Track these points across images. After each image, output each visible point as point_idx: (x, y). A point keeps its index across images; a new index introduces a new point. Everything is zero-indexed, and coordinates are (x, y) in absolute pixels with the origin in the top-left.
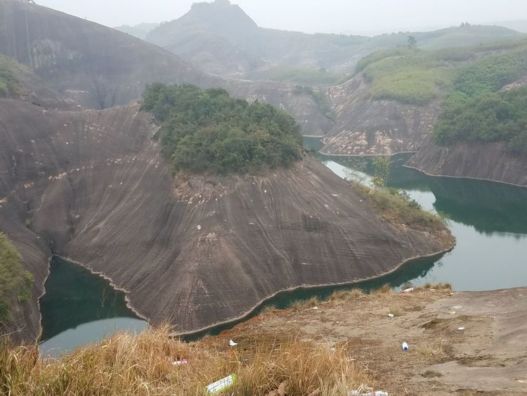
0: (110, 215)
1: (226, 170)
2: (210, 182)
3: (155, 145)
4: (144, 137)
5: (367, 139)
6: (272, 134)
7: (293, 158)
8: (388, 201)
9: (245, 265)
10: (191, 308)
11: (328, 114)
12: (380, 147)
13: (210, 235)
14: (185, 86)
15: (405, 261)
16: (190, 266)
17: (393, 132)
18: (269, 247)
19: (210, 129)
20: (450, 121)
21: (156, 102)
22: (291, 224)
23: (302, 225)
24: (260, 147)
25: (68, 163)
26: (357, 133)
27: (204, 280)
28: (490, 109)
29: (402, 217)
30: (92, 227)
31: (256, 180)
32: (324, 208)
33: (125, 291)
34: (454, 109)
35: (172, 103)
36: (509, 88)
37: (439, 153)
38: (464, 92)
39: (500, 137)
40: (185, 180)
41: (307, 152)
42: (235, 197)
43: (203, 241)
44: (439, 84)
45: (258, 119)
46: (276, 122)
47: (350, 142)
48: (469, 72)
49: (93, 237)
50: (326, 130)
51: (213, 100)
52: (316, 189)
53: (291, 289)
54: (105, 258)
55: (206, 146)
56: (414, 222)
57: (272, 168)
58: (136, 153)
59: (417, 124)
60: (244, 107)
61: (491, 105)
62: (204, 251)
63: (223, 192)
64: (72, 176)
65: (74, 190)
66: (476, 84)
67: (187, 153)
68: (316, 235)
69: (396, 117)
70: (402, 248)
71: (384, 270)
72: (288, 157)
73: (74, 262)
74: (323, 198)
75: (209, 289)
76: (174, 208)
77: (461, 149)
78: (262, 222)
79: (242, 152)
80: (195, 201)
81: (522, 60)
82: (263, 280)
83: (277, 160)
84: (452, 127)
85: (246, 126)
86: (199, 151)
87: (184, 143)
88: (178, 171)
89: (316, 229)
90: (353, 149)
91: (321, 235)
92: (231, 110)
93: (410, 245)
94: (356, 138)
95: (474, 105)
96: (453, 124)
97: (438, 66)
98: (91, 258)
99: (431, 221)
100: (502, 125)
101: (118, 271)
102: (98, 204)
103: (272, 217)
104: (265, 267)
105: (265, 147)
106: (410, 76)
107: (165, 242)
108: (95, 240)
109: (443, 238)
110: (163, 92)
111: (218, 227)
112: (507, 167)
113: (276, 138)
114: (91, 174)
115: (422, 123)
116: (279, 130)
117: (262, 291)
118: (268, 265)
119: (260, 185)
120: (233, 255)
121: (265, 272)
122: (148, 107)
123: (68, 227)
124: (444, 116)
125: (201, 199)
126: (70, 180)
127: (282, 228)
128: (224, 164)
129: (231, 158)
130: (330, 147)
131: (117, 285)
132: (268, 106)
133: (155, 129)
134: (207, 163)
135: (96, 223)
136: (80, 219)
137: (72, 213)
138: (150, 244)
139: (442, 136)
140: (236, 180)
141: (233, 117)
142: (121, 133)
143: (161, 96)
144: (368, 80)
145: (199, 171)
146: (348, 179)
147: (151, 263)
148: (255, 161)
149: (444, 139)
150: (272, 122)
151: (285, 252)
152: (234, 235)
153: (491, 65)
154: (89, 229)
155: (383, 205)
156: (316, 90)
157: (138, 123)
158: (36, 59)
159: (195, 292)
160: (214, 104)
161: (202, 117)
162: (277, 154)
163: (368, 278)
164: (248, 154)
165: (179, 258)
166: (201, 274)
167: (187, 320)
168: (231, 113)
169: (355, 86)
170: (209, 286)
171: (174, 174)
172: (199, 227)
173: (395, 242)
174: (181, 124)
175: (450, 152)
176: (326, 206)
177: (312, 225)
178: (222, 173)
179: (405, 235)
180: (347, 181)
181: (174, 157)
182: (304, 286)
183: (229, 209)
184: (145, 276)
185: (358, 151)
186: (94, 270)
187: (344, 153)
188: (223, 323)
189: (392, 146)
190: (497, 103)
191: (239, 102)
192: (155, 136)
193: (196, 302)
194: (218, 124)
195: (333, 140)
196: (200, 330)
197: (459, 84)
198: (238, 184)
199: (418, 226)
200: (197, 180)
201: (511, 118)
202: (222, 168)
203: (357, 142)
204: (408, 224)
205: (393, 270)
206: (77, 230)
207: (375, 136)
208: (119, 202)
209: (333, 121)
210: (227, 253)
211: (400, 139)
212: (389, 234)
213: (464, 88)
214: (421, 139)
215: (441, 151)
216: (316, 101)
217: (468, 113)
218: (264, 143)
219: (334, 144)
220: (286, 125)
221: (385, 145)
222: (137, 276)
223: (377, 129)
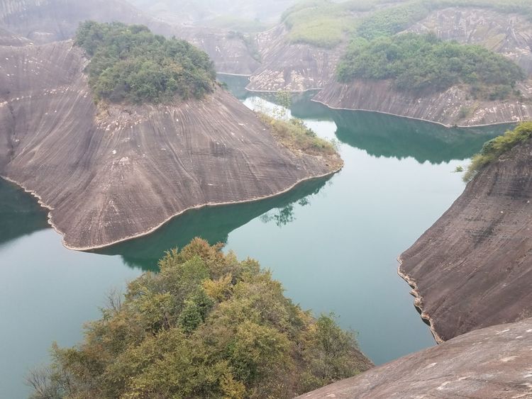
0: (44, 140)
1: (141, 100)
2: (126, 111)
3: (86, 77)
4: (76, 70)
5: (284, 78)
6: (185, 68)
7: (204, 90)
8: (287, 129)
9: (155, 186)
10: (101, 225)
11: (256, 56)
12: (294, 84)
13: (123, 159)
14: (114, 24)
15: (299, 181)
16: (103, 187)
17: (306, 72)
18: (179, 170)
19: (128, 61)
20: (349, 62)
21: (87, 38)
22: (201, 150)
23: (210, 151)
24: (172, 79)
25: (9, 93)
26: (277, 72)
27: (114, 200)
28: (382, 51)
29: (299, 143)
30: (29, 150)
31: (168, 110)
32: (230, 135)
33: (50, 208)
34: (353, 51)
35: (101, 39)
36: (400, 34)
37: (340, 89)
38: (364, 37)
39: (388, 75)
40: (105, 108)
41: (220, 85)
42: (149, 125)
43: (117, 165)
44: (346, 31)
45: (173, 53)
46: (189, 57)
47: (270, 80)
48: (370, 21)
49: (30, 159)
50: (253, 70)
51: (134, 36)
52: (224, 119)
53: (198, 206)
54: (37, 178)
55: (123, 78)
56: (308, 148)
57: (184, 99)
58: (70, 83)
59: (325, 65)
60: (162, 43)
61: (383, 47)
62: (117, 173)
63: (138, 120)
64: (12, 105)
65: (14, 117)
66: (376, 31)
67: (107, 84)
68: (222, 160)
69: (309, 59)
70: (297, 170)
71: (280, 189)
72: (200, 90)
73: (12, 181)
74: (230, 127)
75: (119, 208)
76: (95, 133)
77: (358, 85)
78: (173, 148)
79: (155, 83)
80: (112, 129)
81: (413, 12)
82: (172, 200)
83: (189, 92)
84: (351, 67)
85: (161, 60)
86: (117, 82)
87: (105, 75)
88: (100, 100)
89: (222, 154)
90: (273, 85)
91: (226, 159)
92: (149, 45)
93: (304, 167)
94: (275, 76)
95: (369, 48)
96: (352, 63)
97: (345, 15)
98: (26, 178)
99: (323, 147)
100: (391, 64)
101: (47, 190)
102: (36, 129)
103: (184, 143)
104: (175, 188)
105: (177, 79)
106: (322, 24)
107: (87, 165)
108: (31, 161)
109: (333, 162)
110: (94, 28)
111: (132, 152)
112: (393, 101)
113: (188, 72)
114: (30, 103)
115: (330, 64)
116: (192, 65)
117: (171, 208)
118: (178, 186)
119: (172, 115)
120: (144, 177)
121: (174, 192)
122: (80, 43)
123: (9, 150)
124: (346, 57)
125: (118, 126)
126: (11, 108)
127: (192, 154)
128: (139, 95)
129: (145, 89)
130: (254, 84)
131: (44, 202)
132: (184, 42)
133: (86, 62)
134: (124, 93)
135: (33, 147)
136: (19, 143)
137: (12, 137)
138: (74, 167)
139: (343, 75)
140: (151, 110)
141: (150, 51)
142: (57, 66)
143: (91, 32)
144: (289, 27)
145: (116, 101)
146: (256, 111)
147: (73, 183)
148: (167, 92)
149: (344, 77)
150: (185, 56)
151: (193, 175)
152: (147, 160)
153: (387, 15)
154: (26, 152)
155: (283, 133)
156: (246, 36)
157: (72, 57)
158: (8, 5)
159: (106, 210)
160: (134, 40)
161: (123, 51)
162: (188, 87)
163: (266, 197)
164: (161, 86)
165: (94, 180)
166: (113, 194)
167: (97, 235)
168: (149, 48)
169: (278, 32)
170: (119, 205)
171: (96, 103)
172: (114, 152)
173: (291, 165)
174: (103, 57)
175: (349, 88)
176: (233, 134)
177: (218, 151)
178: (138, 102)
179: (300, 159)
180: (254, 113)
181: (95, 88)
182: (210, 204)
183: (143, 136)
184: (68, 194)
185: (276, 88)
186: (28, 189)
187: (265, 90)
188: (131, 237)
189: (304, 84)
190: (388, 46)
191: (157, 37)
192: (85, 69)
193: (106, 220)
194: (135, 57)
195: (257, 78)
196: (108, 244)
197: (362, 31)
198: (152, 113)
199: (312, 151)
200: (114, 109)
201: (399, 59)
202: (137, 99)
203: (276, 80)
204: (303, 150)
205: (288, 189)
206: (16, 153)
207: (291, 74)
208: (53, 128)
209: (260, 62)
210: (139, 175)
211: (311, 77)
212: (287, 158)
213: (365, 35)
214: (328, 78)
215: (341, 87)
216: (246, 45)
217: (364, 54)
218: (176, 76)
219: (257, 81)
220: (199, 61)
221: (299, 83)
222: (61, 195)
223: (293, 68)
